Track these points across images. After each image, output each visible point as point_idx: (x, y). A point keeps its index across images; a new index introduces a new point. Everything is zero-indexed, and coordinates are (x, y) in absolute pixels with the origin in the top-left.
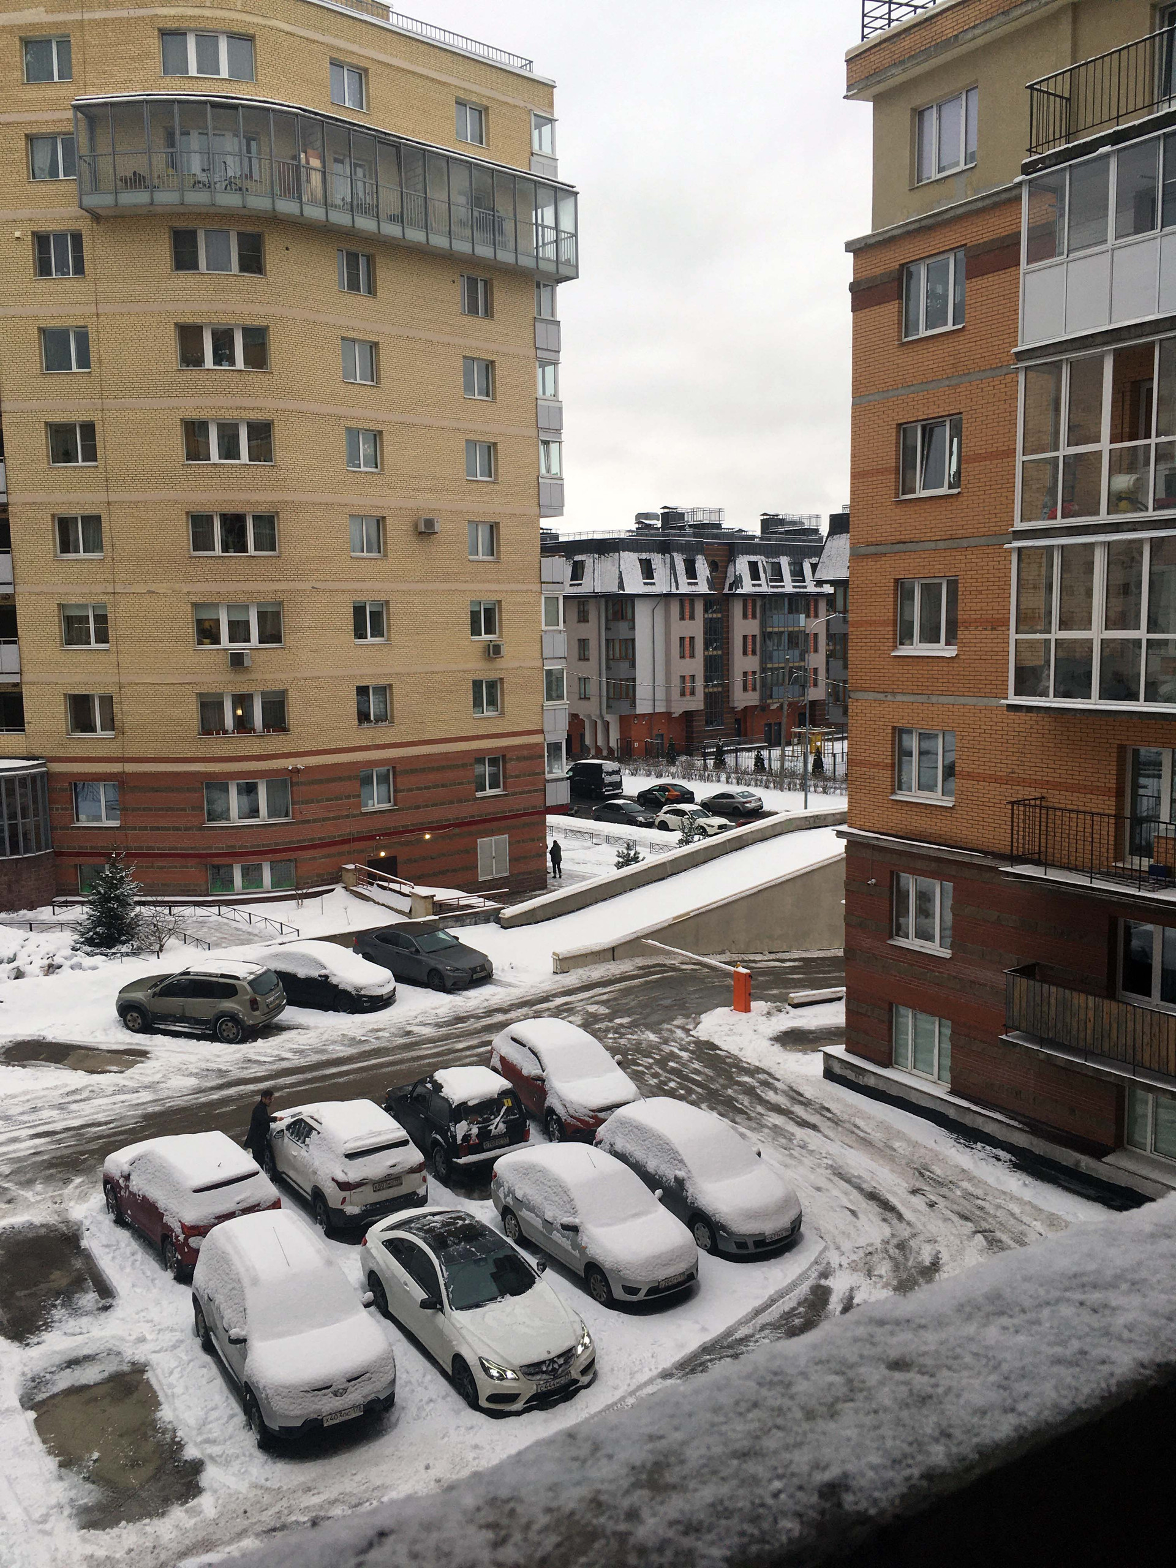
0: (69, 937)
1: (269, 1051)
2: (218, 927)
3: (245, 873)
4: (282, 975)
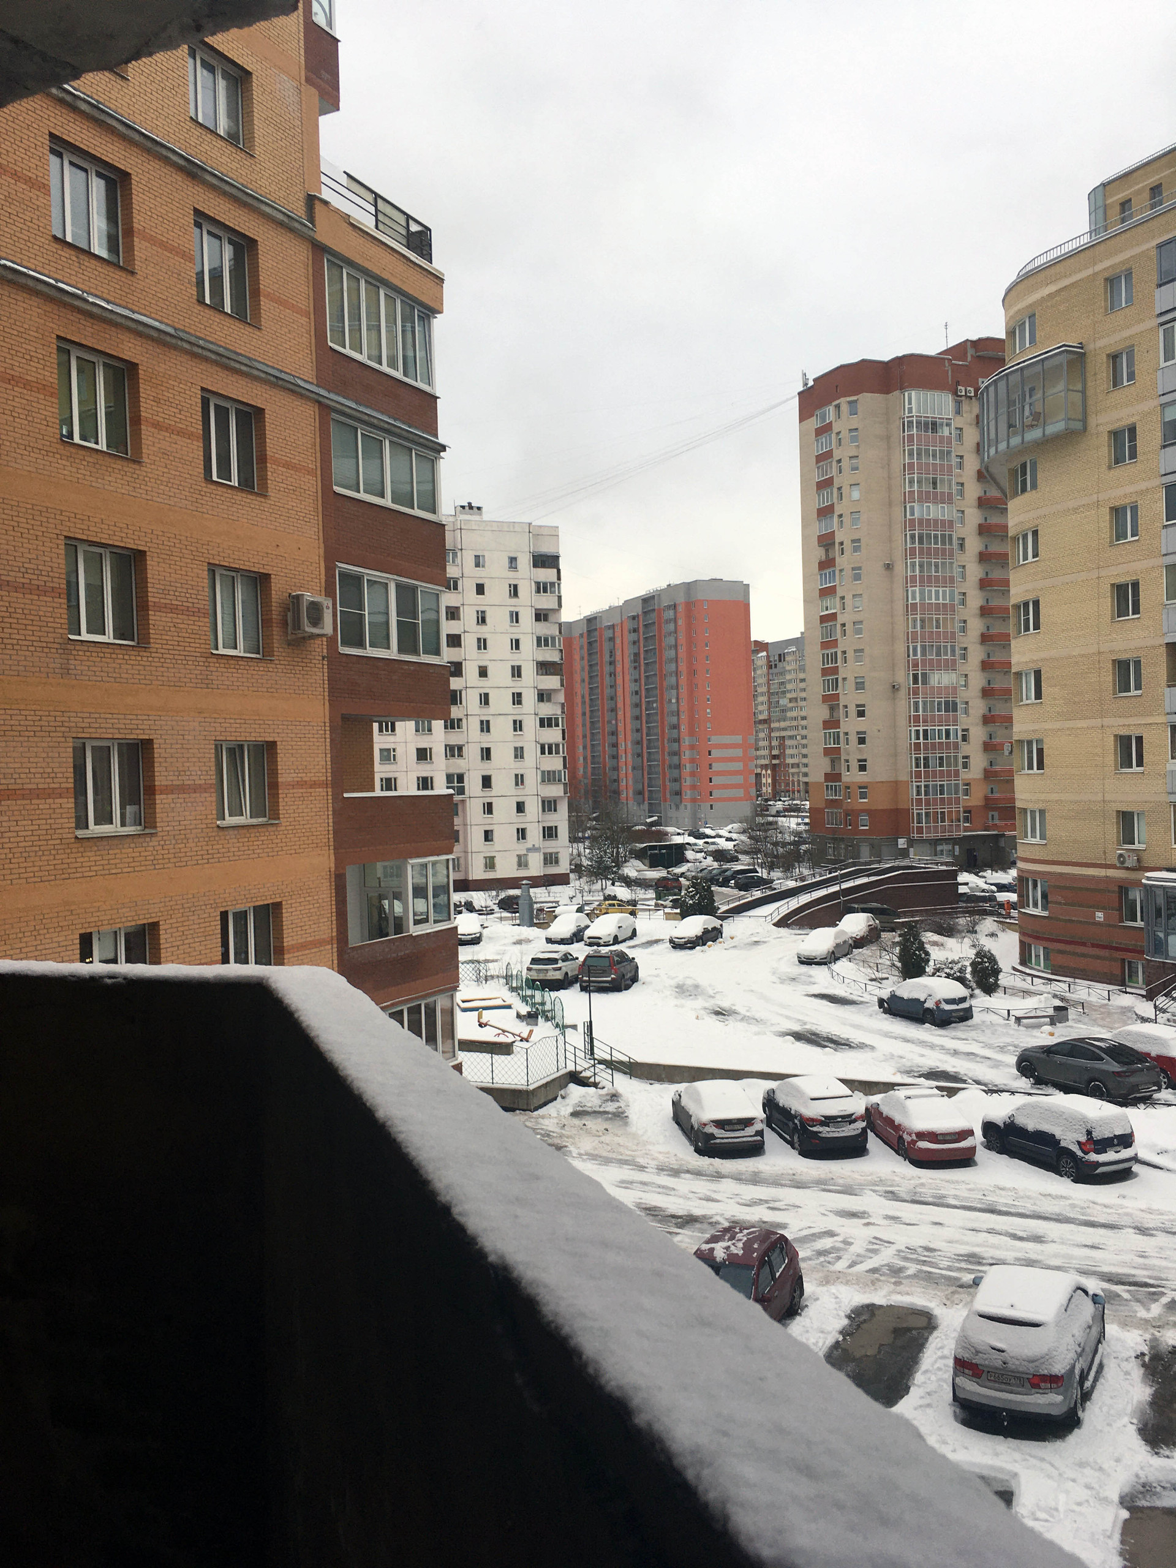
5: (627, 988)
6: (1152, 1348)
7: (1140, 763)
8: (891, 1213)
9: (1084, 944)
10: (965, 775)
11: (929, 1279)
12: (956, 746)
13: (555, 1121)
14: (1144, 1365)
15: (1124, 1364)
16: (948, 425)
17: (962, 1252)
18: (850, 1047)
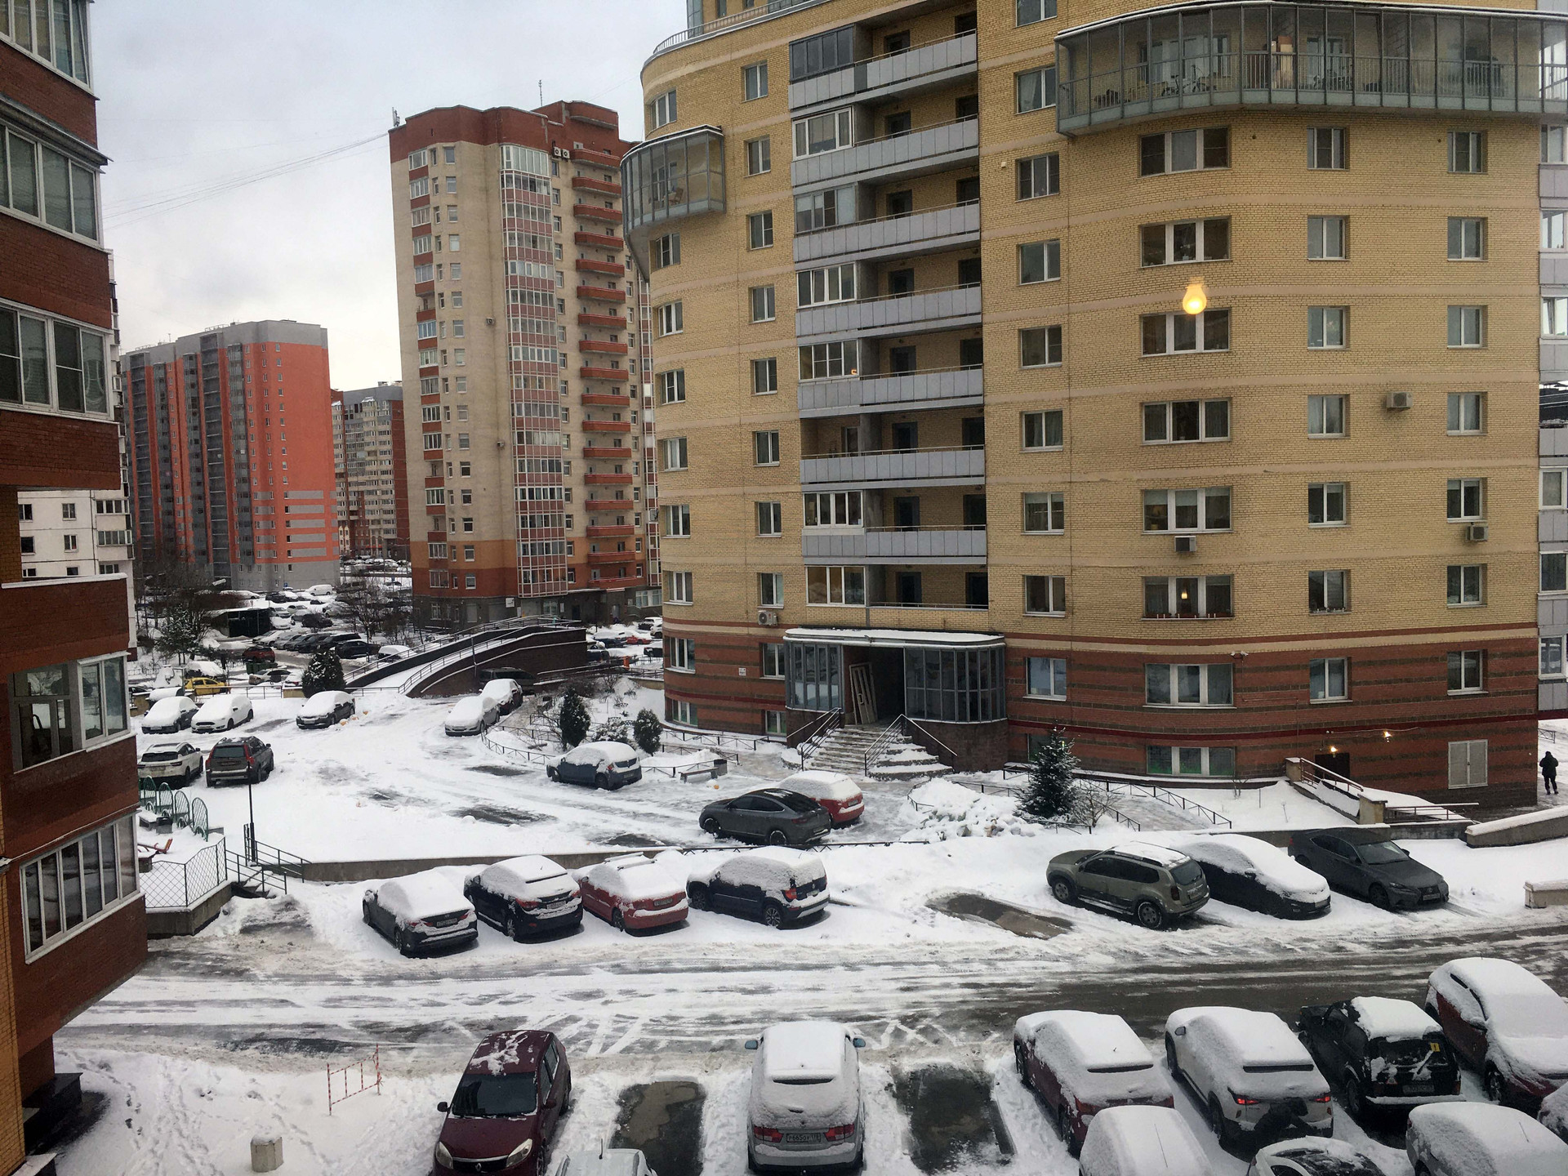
0: (1012, 802)
1: (1188, 943)
2: (1152, 809)
3: (1185, 756)
4: (1205, 867)
5: (264, 778)
6: (895, 1077)
7: (777, 529)
8: (625, 988)
9: (729, 699)
10: (569, 534)
11: (683, 1049)
12: (561, 506)
13: (225, 942)
14: (894, 1096)
15: (879, 1098)
16: (546, 184)
17: (704, 1016)
18: (532, 820)
